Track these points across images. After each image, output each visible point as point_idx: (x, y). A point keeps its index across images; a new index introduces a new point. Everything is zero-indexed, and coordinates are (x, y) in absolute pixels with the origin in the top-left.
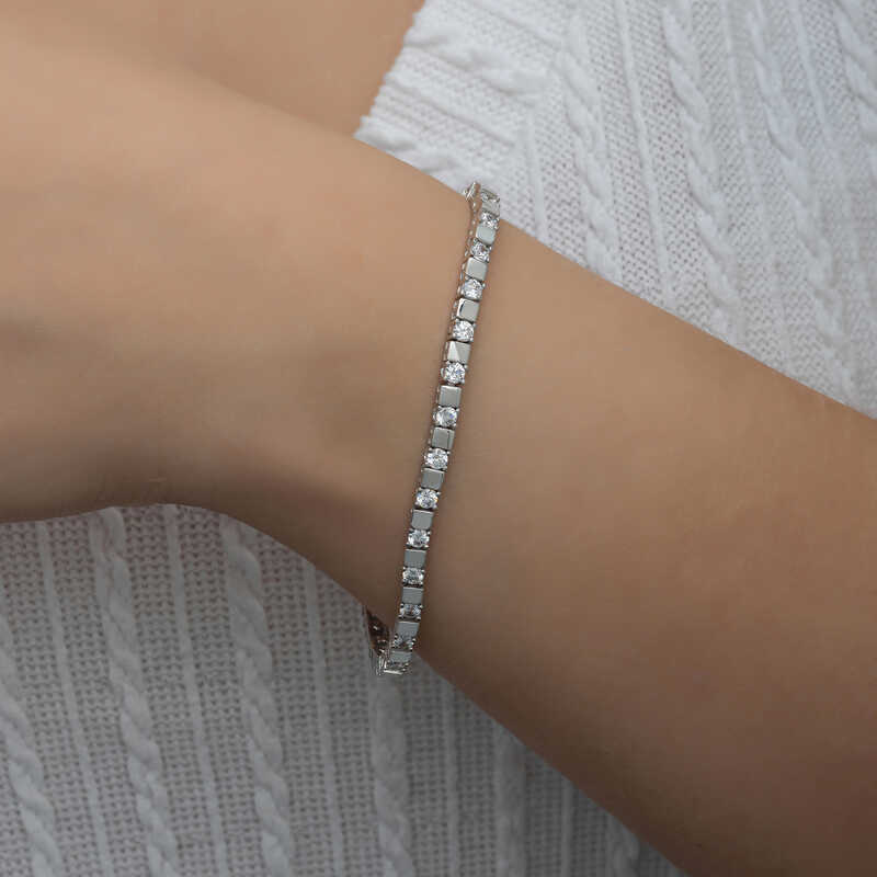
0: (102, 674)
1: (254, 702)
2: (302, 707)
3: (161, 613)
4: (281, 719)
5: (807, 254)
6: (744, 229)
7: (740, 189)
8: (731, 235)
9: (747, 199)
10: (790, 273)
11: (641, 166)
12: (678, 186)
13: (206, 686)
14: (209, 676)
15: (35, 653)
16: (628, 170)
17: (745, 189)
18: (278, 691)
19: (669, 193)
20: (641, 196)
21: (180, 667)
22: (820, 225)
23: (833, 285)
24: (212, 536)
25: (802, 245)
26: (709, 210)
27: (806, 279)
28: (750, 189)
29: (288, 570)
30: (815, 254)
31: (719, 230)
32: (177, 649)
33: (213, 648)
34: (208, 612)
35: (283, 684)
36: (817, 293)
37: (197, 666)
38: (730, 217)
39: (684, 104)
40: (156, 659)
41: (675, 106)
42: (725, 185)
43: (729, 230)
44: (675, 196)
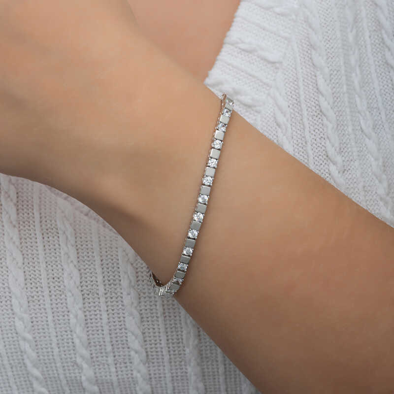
0: (74, 359)
1: (139, 372)
2: (160, 374)
3: (98, 334)
4: (151, 378)
5: (377, 182)
6: (350, 172)
7: (348, 153)
8: (344, 174)
9: (351, 158)
10: (370, 191)
11: (306, 143)
12: (322, 153)
13: (118, 365)
14: (120, 361)
15: (45, 350)
16: (300, 145)
17: (350, 154)
18: (149, 367)
19: (317, 155)
20: (306, 157)
21: (107, 357)
22: (382, 168)
23: (388, 194)
24: (120, 302)
25: (374, 178)
26: (335, 163)
27: (376, 193)
28: (352, 153)
29: (153, 317)
30: (380, 182)
31: (339, 172)
32: (105, 349)
33: (121, 349)
34: (118, 334)
35: (151, 364)
36: (381, 199)
37: (115, 356)
38: (344, 166)
39: (325, 116)
40: (96, 354)
41: (321, 116)
42: (342, 152)
43: (344, 172)
44: (321, 157)
